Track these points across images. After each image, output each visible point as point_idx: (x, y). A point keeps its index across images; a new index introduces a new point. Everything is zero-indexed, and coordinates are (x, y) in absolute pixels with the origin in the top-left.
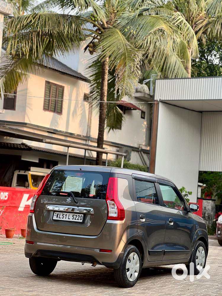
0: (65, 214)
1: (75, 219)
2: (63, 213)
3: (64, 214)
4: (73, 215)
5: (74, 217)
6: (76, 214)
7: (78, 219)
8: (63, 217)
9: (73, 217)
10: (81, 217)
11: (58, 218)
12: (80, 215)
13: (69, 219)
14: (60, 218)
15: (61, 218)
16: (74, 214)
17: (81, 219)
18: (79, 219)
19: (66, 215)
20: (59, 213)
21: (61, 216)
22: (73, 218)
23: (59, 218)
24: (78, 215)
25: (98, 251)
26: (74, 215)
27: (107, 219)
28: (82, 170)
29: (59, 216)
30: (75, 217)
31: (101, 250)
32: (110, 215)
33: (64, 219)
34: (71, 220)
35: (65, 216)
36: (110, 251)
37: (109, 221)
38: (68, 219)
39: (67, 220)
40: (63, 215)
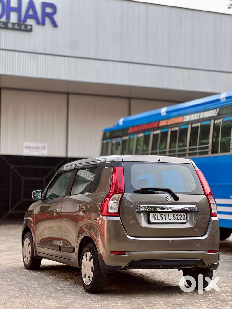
1: (177, 219)
2: (161, 214)
4: (173, 215)
6: (177, 214)
7: (180, 219)
8: (162, 218)
10: (184, 216)
11: (156, 220)
12: (182, 214)
13: (171, 220)
15: (160, 219)
16: (174, 214)
17: (184, 219)
18: (182, 218)
19: (165, 215)
22: (174, 218)
23: (158, 219)
24: (179, 214)
27: (211, 217)
29: (156, 217)
30: (176, 217)
32: (213, 211)
33: (164, 221)
37: (213, 219)
38: (169, 219)
39: (167, 221)
40: (162, 216)
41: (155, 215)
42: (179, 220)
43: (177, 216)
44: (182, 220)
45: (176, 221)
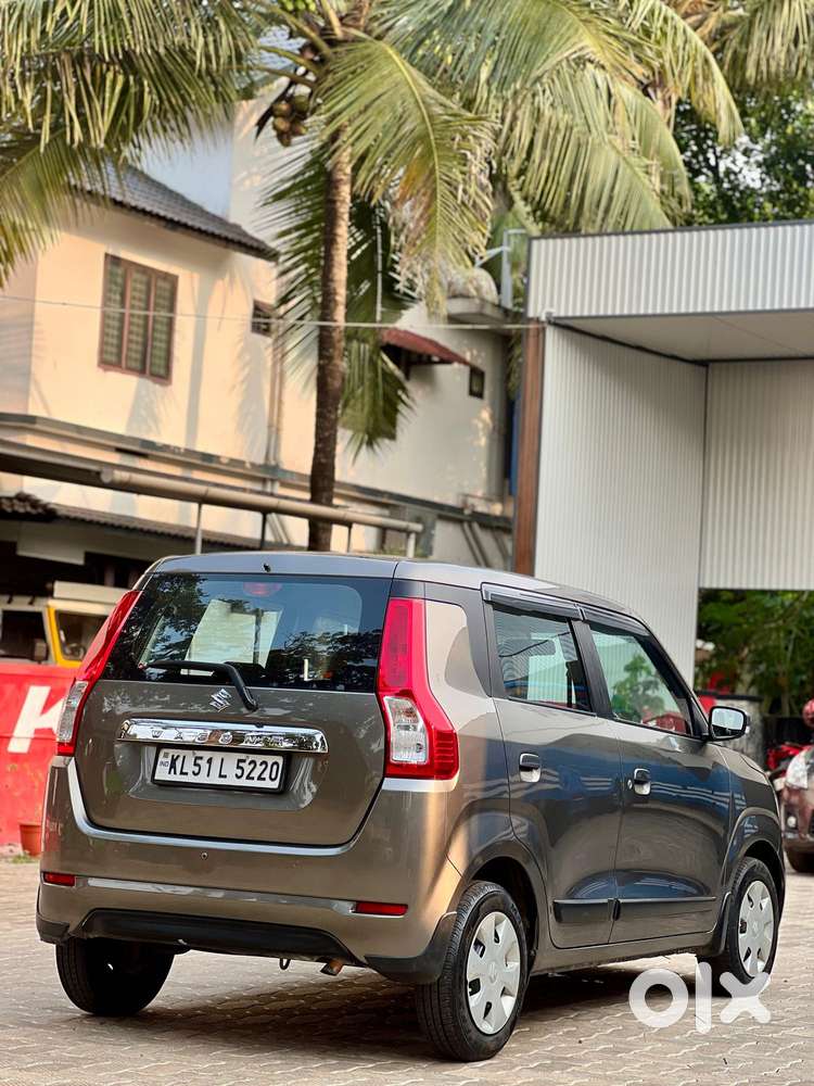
0: (206, 755)
1: (248, 777)
2: (199, 753)
3: (201, 758)
4: (239, 761)
5: (242, 768)
6: (252, 757)
7: (260, 778)
8: (196, 769)
9: (238, 767)
10: (275, 767)
11: (175, 773)
12: (270, 759)
13: (225, 776)
14: (186, 774)
15: (190, 773)
16: (243, 756)
17: (273, 777)
18: (266, 775)
19: (210, 761)
20: (182, 753)
21: (189, 767)
22: (239, 772)
23: (182, 773)
24: (259, 759)
25: (347, 909)
26: (244, 761)
27: (386, 775)
28: (271, 572)
29: (178, 764)
30: (247, 768)
31: (361, 907)
32: (398, 756)
33: (202, 779)
34: (231, 781)
35: (203, 763)
36: (401, 908)
37: (390, 784)
38: (221, 776)
39: (215, 780)
40: (199, 762)
41: (178, 756)
42: (253, 778)
43: (252, 765)
44: (264, 779)
45: (244, 782)
